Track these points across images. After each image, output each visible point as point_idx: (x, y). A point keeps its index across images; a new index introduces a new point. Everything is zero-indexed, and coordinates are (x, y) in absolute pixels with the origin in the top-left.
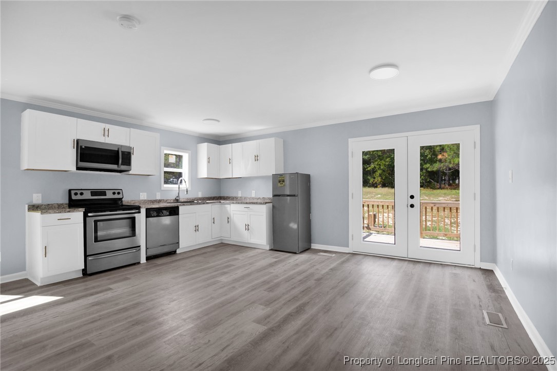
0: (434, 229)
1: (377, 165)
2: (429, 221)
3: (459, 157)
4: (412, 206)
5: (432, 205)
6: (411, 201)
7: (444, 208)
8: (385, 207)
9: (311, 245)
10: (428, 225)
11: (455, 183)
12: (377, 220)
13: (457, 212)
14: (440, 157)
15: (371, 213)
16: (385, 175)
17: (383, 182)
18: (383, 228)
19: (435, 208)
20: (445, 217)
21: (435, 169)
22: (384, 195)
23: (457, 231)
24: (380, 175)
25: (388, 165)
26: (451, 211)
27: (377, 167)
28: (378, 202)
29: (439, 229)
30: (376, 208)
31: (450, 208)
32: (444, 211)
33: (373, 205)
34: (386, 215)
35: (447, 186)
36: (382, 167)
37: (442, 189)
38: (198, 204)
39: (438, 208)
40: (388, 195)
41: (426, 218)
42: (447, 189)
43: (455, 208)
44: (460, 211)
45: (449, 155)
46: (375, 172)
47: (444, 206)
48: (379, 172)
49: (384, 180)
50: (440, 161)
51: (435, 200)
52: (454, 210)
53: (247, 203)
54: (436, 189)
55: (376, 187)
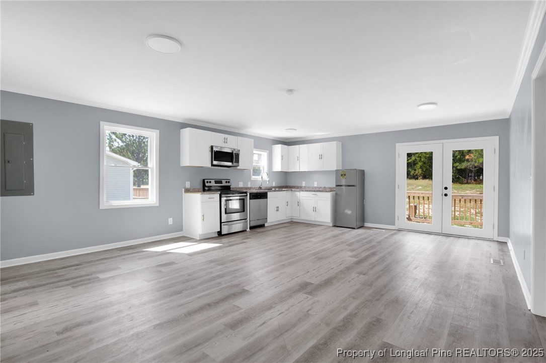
0: (462, 218)
1: (418, 157)
2: (458, 211)
3: (483, 157)
4: (446, 195)
5: (460, 198)
6: (445, 192)
7: (470, 200)
8: (426, 198)
9: (364, 224)
10: (456, 215)
11: (479, 178)
12: (417, 211)
13: (481, 203)
14: (467, 157)
15: (412, 204)
16: (426, 167)
17: (423, 174)
18: (423, 219)
19: (463, 200)
20: (471, 208)
21: (463, 167)
22: (424, 187)
23: (481, 220)
24: (421, 167)
25: (429, 157)
26: (476, 203)
27: (418, 159)
28: (419, 193)
29: (466, 219)
30: (416, 200)
31: (476, 200)
32: (470, 202)
33: (414, 197)
34: (426, 206)
35: (473, 181)
36: (422, 160)
37: (468, 184)
38: (275, 191)
39: (465, 200)
40: (428, 187)
41: (455, 209)
42: (473, 183)
43: (479, 200)
44: (484, 202)
45: (474, 156)
46: (416, 164)
47: (470, 198)
48: (420, 164)
49: (425, 172)
50: (468, 160)
51: (463, 193)
52: (479, 201)
53: (314, 191)
54: (463, 184)
55: (417, 179)
